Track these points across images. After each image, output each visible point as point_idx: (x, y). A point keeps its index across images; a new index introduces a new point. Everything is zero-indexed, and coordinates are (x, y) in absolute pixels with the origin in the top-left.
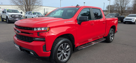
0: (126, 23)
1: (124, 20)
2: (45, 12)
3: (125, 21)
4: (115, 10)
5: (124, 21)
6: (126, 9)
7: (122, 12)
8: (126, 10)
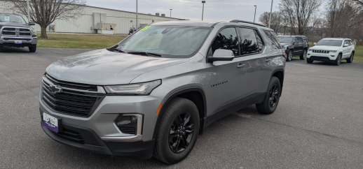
0: (314, 61)
1: (309, 52)
2: (96, 23)
3: (312, 57)
4: (282, 26)
5: (308, 57)
6: (310, 24)
7: (301, 31)
8: (311, 27)
